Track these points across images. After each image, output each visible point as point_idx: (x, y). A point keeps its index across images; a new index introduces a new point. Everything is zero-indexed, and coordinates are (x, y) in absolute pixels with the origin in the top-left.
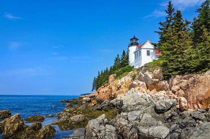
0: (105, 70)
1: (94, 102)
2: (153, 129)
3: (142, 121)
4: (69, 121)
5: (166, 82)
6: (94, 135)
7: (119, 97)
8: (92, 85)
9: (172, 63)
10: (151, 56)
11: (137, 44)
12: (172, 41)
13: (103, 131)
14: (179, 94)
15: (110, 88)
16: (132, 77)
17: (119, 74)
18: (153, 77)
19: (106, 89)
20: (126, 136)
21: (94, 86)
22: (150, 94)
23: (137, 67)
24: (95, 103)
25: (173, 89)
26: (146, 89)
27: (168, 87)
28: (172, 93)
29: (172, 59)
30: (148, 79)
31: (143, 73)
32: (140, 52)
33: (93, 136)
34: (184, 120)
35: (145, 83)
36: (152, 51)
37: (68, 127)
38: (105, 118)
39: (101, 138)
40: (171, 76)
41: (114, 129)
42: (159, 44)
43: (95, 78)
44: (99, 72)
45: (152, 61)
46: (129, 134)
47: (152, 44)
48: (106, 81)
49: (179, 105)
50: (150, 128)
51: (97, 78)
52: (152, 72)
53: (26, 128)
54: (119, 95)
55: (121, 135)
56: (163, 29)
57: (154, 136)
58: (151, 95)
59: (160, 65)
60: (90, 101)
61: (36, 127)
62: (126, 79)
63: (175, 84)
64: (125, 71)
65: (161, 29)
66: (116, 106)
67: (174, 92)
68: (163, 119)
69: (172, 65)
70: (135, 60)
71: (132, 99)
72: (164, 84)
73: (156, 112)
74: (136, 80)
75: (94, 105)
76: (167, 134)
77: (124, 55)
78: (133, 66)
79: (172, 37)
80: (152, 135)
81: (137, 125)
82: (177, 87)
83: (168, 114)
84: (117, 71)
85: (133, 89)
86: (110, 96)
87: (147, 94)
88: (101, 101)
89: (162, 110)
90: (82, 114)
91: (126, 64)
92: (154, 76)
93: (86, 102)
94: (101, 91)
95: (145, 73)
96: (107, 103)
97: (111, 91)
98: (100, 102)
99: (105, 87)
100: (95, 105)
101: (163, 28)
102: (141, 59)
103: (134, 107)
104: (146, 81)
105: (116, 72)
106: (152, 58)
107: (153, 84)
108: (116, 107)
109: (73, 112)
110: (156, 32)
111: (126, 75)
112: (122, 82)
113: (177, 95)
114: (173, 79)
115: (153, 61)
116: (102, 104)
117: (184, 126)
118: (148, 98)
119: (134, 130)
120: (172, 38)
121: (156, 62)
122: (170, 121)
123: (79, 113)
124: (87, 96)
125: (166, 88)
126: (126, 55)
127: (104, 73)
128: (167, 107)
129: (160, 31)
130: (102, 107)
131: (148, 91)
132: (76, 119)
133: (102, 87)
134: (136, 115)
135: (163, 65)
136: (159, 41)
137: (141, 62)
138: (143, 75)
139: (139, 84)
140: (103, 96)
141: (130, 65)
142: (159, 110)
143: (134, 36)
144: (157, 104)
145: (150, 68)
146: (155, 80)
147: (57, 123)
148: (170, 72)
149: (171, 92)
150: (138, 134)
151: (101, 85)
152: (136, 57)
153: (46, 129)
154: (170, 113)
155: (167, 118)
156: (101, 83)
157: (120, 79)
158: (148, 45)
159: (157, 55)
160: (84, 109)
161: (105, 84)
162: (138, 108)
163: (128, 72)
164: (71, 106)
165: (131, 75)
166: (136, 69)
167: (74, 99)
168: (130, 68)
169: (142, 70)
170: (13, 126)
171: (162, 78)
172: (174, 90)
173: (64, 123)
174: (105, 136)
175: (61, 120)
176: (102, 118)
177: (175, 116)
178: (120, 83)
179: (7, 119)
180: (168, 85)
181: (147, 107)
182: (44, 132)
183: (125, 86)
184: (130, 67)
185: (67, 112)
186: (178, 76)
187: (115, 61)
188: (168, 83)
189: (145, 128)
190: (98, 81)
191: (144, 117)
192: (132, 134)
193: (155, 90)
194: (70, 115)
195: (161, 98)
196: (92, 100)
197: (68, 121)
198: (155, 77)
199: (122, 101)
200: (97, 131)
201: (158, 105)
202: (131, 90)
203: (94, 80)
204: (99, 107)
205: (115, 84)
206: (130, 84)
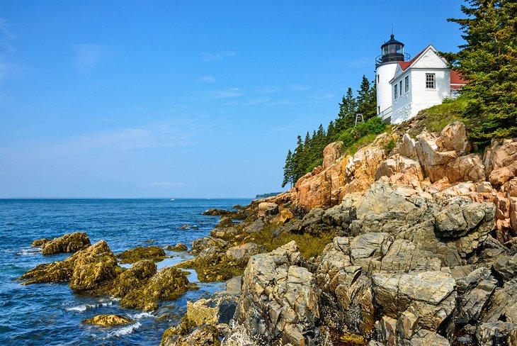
0: (316, 132)
1: (285, 213)
2: (411, 280)
3: (386, 259)
4: (223, 259)
5: (477, 158)
6: (260, 290)
7: (348, 201)
8: (283, 172)
9: (495, 107)
10: (437, 88)
11: (399, 58)
12: (496, 44)
13: (282, 282)
14: (510, 189)
15: (328, 178)
16: (385, 148)
17: (350, 140)
18: (440, 145)
19: (316, 180)
20: (343, 296)
21: (287, 173)
22: (432, 191)
23: (399, 121)
24: (287, 216)
25: (494, 176)
26: (421, 177)
27: (481, 171)
28: (490, 188)
29: (495, 95)
30: (426, 150)
31: (414, 137)
32: (407, 78)
33: (256, 293)
34: (513, 258)
35: (417, 164)
36: (440, 75)
37: (218, 273)
38: (297, 251)
39: (274, 297)
40: (492, 141)
41: (311, 278)
42: (461, 53)
43: (290, 153)
44: (299, 137)
45: (441, 103)
46: (351, 290)
47: (441, 55)
48: (318, 161)
49: (508, 220)
50: (405, 276)
51: (296, 152)
52: (438, 132)
53: (119, 273)
54: (347, 195)
55: (330, 292)
56: (474, 10)
57: (412, 296)
58: (432, 195)
59: (460, 112)
60: (275, 212)
61: (143, 270)
62: (370, 152)
63: (502, 164)
64: (366, 133)
65: (467, 12)
66: (339, 223)
67: (497, 186)
68: (458, 255)
69: (494, 111)
70: (393, 102)
71: (381, 205)
72: (471, 162)
73: (437, 237)
74: (393, 156)
75: (286, 222)
76: (448, 291)
77: (364, 90)
78: (389, 119)
79: (496, 31)
80: (408, 293)
81: (374, 268)
82: (506, 172)
83: (469, 243)
84: (345, 134)
85: (385, 178)
86: (325, 197)
87: (424, 190)
88: (304, 210)
89: (454, 231)
90: (254, 242)
91: (370, 113)
92: (443, 144)
93: (267, 213)
94: (302, 185)
95: (417, 137)
96: (316, 216)
97: (330, 187)
98: (301, 212)
99: (313, 174)
100: (288, 220)
101: (474, 7)
102: (408, 100)
103: (380, 224)
104: (421, 158)
105: (342, 136)
106: (440, 95)
107: (441, 165)
108: (341, 225)
109: (233, 237)
110: (453, 20)
111: (369, 142)
112: (358, 162)
113: (505, 194)
114: (496, 148)
115: (443, 103)
116: (306, 219)
117: (512, 272)
118: (423, 203)
119: (363, 280)
120: (497, 33)
121: (450, 104)
122: (476, 259)
123: (248, 241)
124: (270, 198)
125: (476, 174)
126: (370, 89)
127: (314, 139)
128: (469, 223)
129: (465, 17)
130: (303, 225)
131: (427, 183)
132: (238, 254)
133: (307, 175)
134: (372, 244)
135: (469, 113)
136: (462, 46)
137: (410, 105)
138: (413, 140)
139: (401, 165)
140: (309, 199)
141: (379, 116)
142: (446, 231)
143: (392, 37)
144: (442, 216)
145: (433, 123)
146: (444, 153)
147: (193, 263)
148: (487, 131)
149: (487, 186)
150: (373, 291)
151: (304, 170)
152: (396, 93)
153: (164, 276)
154: (476, 240)
155: (468, 252)
156: (305, 165)
157: (353, 153)
158: (431, 60)
159: (455, 87)
160: (259, 229)
161: (315, 168)
162: (390, 226)
163: (374, 136)
164: (229, 223)
165: (382, 143)
166: (397, 125)
167: (238, 207)
168: (380, 123)
169: (410, 127)
170: (91, 267)
171: (465, 146)
172: (496, 180)
173: (208, 264)
174: (285, 292)
175: (202, 255)
176: (285, 251)
177: (491, 247)
178: (352, 163)
179: (79, 254)
180: (482, 167)
181: (414, 225)
182: (160, 283)
183: (366, 173)
184: (379, 121)
185: (218, 237)
186: (510, 141)
187: (342, 106)
188: (483, 160)
189: (390, 275)
190: (297, 162)
191: (393, 250)
192: (358, 292)
193: (445, 179)
194: (225, 246)
195: (453, 200)
196: (280, 207)
197: (220, 259)
198: (444, 146)
199: (355, 211)
200: (268, 282)
201: (443, 219)
202: (379, 181)
203: (288, 159)
204: (297, 224)
205: (339, 169)
206: (378, 166)
